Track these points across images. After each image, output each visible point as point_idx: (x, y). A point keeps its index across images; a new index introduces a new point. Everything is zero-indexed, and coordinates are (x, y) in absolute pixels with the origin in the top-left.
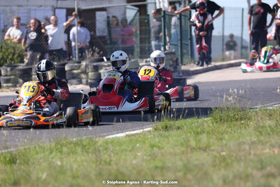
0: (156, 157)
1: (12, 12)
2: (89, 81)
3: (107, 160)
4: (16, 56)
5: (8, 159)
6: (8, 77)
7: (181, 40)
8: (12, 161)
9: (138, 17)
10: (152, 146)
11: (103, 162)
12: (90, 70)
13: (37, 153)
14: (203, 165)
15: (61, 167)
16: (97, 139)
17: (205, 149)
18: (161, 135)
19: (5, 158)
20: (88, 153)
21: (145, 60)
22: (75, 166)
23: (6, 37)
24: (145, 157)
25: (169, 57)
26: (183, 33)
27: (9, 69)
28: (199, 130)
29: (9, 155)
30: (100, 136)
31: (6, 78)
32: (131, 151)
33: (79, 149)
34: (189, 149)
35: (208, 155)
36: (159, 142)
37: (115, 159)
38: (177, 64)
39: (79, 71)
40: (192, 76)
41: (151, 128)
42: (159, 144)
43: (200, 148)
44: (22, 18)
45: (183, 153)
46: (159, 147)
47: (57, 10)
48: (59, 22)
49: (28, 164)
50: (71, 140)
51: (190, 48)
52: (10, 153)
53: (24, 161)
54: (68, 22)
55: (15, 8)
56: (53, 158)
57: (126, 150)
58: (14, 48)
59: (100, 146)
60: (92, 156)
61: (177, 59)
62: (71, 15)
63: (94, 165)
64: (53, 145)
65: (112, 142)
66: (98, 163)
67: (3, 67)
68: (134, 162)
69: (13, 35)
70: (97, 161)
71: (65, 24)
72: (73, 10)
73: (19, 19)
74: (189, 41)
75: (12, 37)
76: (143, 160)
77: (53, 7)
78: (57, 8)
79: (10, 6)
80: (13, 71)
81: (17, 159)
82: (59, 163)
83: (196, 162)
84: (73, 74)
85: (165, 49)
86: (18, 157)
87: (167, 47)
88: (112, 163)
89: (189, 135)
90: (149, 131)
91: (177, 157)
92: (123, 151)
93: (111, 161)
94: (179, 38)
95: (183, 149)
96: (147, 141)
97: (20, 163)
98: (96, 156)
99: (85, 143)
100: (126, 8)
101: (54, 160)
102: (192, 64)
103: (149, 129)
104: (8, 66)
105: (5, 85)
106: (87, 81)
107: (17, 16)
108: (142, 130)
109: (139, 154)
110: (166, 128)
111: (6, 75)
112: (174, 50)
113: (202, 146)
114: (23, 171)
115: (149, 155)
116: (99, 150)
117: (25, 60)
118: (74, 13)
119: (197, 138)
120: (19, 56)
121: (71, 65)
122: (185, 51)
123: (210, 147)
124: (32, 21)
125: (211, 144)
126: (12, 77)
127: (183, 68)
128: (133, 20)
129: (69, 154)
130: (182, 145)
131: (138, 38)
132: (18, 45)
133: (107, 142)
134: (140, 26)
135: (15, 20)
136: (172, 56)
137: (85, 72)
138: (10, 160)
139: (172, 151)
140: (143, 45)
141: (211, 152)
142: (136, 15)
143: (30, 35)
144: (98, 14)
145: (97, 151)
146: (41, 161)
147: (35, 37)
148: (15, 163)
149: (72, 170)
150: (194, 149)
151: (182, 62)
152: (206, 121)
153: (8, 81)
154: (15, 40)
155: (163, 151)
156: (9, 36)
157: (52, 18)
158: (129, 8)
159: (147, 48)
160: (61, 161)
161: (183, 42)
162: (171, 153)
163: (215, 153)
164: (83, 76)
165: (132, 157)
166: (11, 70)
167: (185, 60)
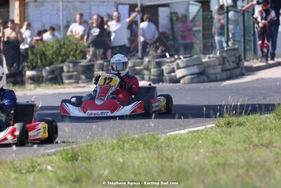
0: (218, 154)
1: (75, 8)
2: (152, 77)
3: (170, 157)
4: (78, 52)
5: (69, 156)
6: (70, 74)
7: (244, 36)
8: (74, 158)
9: (201, 13)
10: (215, 143)
11: (165, 159)
12: (152, 66)
13: (99, 150)
14: (265, 161)
15: (123, 163)
16: (159, 136)
17: (267, 146)
18: (223, 132)
19: (67, 154)
20: (150, 149)
21: (208, 56)
22: (137, 163)
23: (68, 33)
24: (207, 154)
25: (232, 53)
26: (247, 29)
27: (71, 65)
28: (262, 126)
29: (71, 152)
30: (162, 133)
31: (68, 74)
32: (193, 148)
33: (141, 146)
34: (251, 146)
35: (271, 152)
36: (222, 138)
37: (177, 155)
38: (240, 60)
39: (142, 67)
40: (255, 73)
41: (214, 125)
42: (221, 141)
43: (262, 145)
44: (85, 14)
45: (246, 149)
46: (221, 144)
47: (120, 7)
48: (122, 18)
49: (90, 161)
50: (133, 136)
51: (253, 44)
52: (72, 149)
53: (86, 158)
54: (131, 18)
55: (78, 4)
56: (115, 155)
57: (188, 147)
58: (76, 44)
59: (162, 143)
60: (154, 153)
61: (240, 55)
62: (134, 11)
63: (156, 162)
64: (115, 142)
65: (174, 138)
66: (160, 160)
67: (66, 63)
68: (196, 159)
69: (76, 31)
70: (159, 157)
71: (128, 20)
72: (136, 6)
73: (81, 15)
74: (252, 37)
75: (74, 33)
76: (205, 157)
77: (116, 2)
78: (120, 4)
79: (73, 2)
80: (76, 67)
81: (78, 156)
82: (121, 160)
83: (259, 159)
84: (136, 70)
85: (228, 45)
86: (79, 153)
87: (230, 43)
88: (174, 160)
89: (252, 131)
90: (212, 128)
91: (240, 154)
92: (185, 147)
93: (173, 157)
94: (242, 33)
95: (245, 146)
96: (209, 138)
97: (82, 160)
98: (159, 152)
99: (147, 140)
100: (189, 4)
101: (116, 157)
102: (255, 60)
103: (211, 125)
104: (70, 62)
105: (67, 81)
106: (149, 78)
107: (80, 11)
108: (204, 127)
109: (201, 151)
110: (229, 124)
111: (68, 72)
112: (236, 47)
113: (264, 142)
114: (85, 168)
115: (212, 152)
116: (162, 147)
117: (87, 56)
118: (137, 9)
119: (260, 135)
120: (82, 51)
121: (134, 61)
122: (248, 47)
123: (273, 143)
124: (95, 17)
125: (274, 140)
126: (75, 73)
127: (246, 64)
128: (196, 16)
129: (131, 150)
130: (245, 142)
131: (201, 34)
132: (80, 42)
133: (169, 139)
134: (204, 22)
135: (78, 16)
136: (236, 52)
137: (147, 69)
138: (72, 157)
139: (235, 147)
140: (206, 41)
141: (273, 149)
142: (199, 11)
143: (92, 31)
144: (161, 9)
145: (158, 148)
146: (103, 158)
147: (97, 34)
148: (77, 160)
149: (133, 167)
150: (257, 145)
151: (245, 59)
152: (269, 118)
153: (70, 77)
154: (78, 36)
155: (225, 147)
156: (72, 32)
157: (115, 14)
158: (193, 4)
159: (210, 44)
160: (123, 158)
161: (247, 38)
162: (233, 150)
163: (277, 150)
164: (146, 72)
165: (195, 154)
166: (74, 66)
167: (248, 56)
